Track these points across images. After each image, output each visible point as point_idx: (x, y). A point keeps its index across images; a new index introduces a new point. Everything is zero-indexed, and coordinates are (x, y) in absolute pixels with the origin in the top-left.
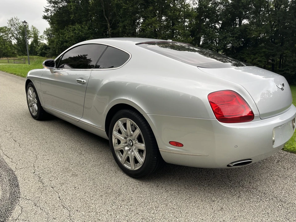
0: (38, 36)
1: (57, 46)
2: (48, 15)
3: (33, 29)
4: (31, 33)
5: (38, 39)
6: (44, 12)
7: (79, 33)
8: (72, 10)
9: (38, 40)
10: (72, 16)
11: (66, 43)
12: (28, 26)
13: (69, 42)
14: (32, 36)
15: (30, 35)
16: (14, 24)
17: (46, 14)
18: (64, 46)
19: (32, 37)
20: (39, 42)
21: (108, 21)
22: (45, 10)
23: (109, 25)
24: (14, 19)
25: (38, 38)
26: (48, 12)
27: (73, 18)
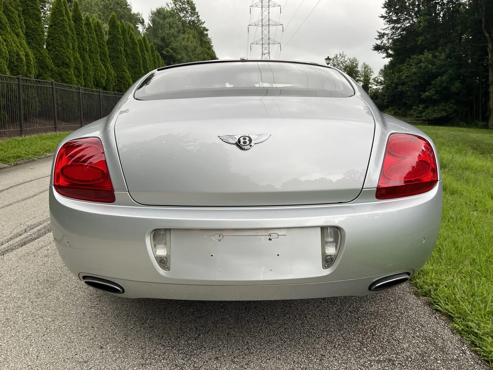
0: (369, 79)
1: (387, 92)
2: (383, 44)
3: (365, 68)
4: (360, 74)
5: (369, 83)
6: (377, 39)
7: (426, 67)
8: (420, 29)
9: (370, 85)
10: (419, 40)
11: (401, 87)
12: (357, 64)
13: (407, 85)
14: (362, 79)
15: (358, 78)
16: (338, 64)
17: (379, 42)
18: (399, 92)
19: (361, 81)
20: (371, 87)
21: (488, 39)
22: (379, 36)
23: (490, 45)
24: (338, 56)
25: (370, 81)
26: (383, 39)
27: (421, 43)
